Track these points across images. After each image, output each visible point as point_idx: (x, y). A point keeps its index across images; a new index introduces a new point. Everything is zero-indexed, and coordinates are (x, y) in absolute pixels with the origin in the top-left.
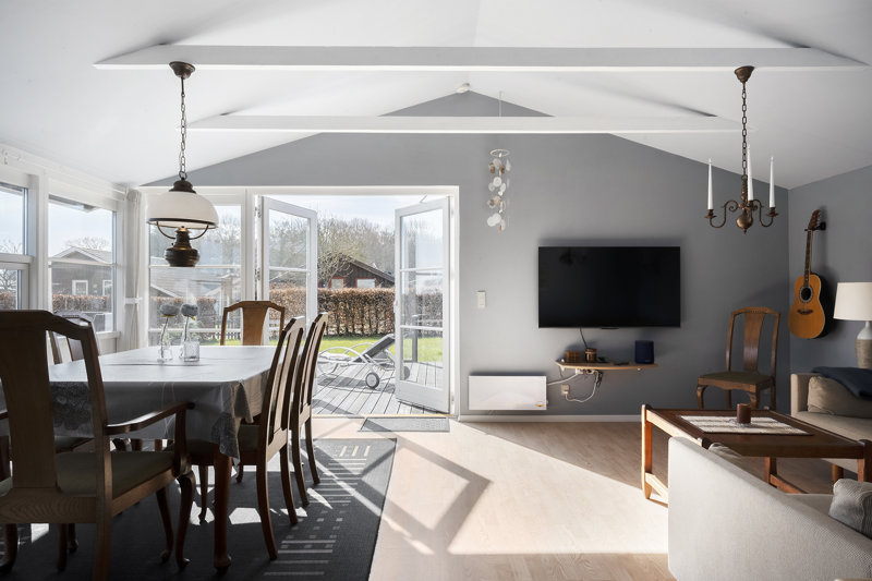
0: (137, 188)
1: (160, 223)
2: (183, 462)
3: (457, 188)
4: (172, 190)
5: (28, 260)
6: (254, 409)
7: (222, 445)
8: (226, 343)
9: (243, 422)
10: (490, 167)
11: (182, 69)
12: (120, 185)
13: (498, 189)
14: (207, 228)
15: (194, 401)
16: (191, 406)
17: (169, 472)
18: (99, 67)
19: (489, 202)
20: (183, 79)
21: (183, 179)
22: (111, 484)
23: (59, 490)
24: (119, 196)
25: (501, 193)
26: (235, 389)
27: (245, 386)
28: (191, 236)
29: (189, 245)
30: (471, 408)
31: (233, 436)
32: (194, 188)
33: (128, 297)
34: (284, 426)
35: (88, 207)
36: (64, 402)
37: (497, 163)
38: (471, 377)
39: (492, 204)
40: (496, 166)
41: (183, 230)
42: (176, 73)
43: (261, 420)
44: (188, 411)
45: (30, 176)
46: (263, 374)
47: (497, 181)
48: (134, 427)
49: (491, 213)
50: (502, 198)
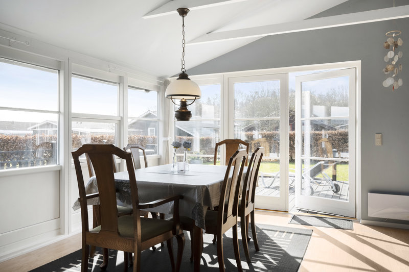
0: (169, 79)
1: (173, 97)
2: (178, 227)
3: (360, 62)
4: (178, 79)
5: (119, 119)
6: (215, 202)
7: (196, 221)
8: (217, 163)
9: (209, 209)
10: (385, 45)
11: (183, 12)
12: (160, 78)
13: (392, 59)
14: (195, 99)
15: (184, 195)
16: (182, 197)
17: (171, 232)
18: (146, 17)
19: (384, 70)
20: (183, 17)
21: (183, 72)
22: (140, 234)
23: (119, 233)
24: (160, 84)
25: (394, 63)
26: (204, 190)
27: (209, 188)
28: (187, 103)
29: (186, 109)
30: (369, 215)
31: (202, 216)
32: (189, 77)
33: (164, 137)
34: (234, 214)
35: (147, 91)
36: (126, 190)
37: (390, 41)
38: (369, 194)
39: (387, 71)
40: (389, 43)
41: (184, 100)
42: (180, 15)
43: (218, 209)
44: (180, 200)
45: (120, 77)
46: (221, 182)
47: (391, 54)
48: (151, 206)
49: (385, 78)
50: (395, 66)
